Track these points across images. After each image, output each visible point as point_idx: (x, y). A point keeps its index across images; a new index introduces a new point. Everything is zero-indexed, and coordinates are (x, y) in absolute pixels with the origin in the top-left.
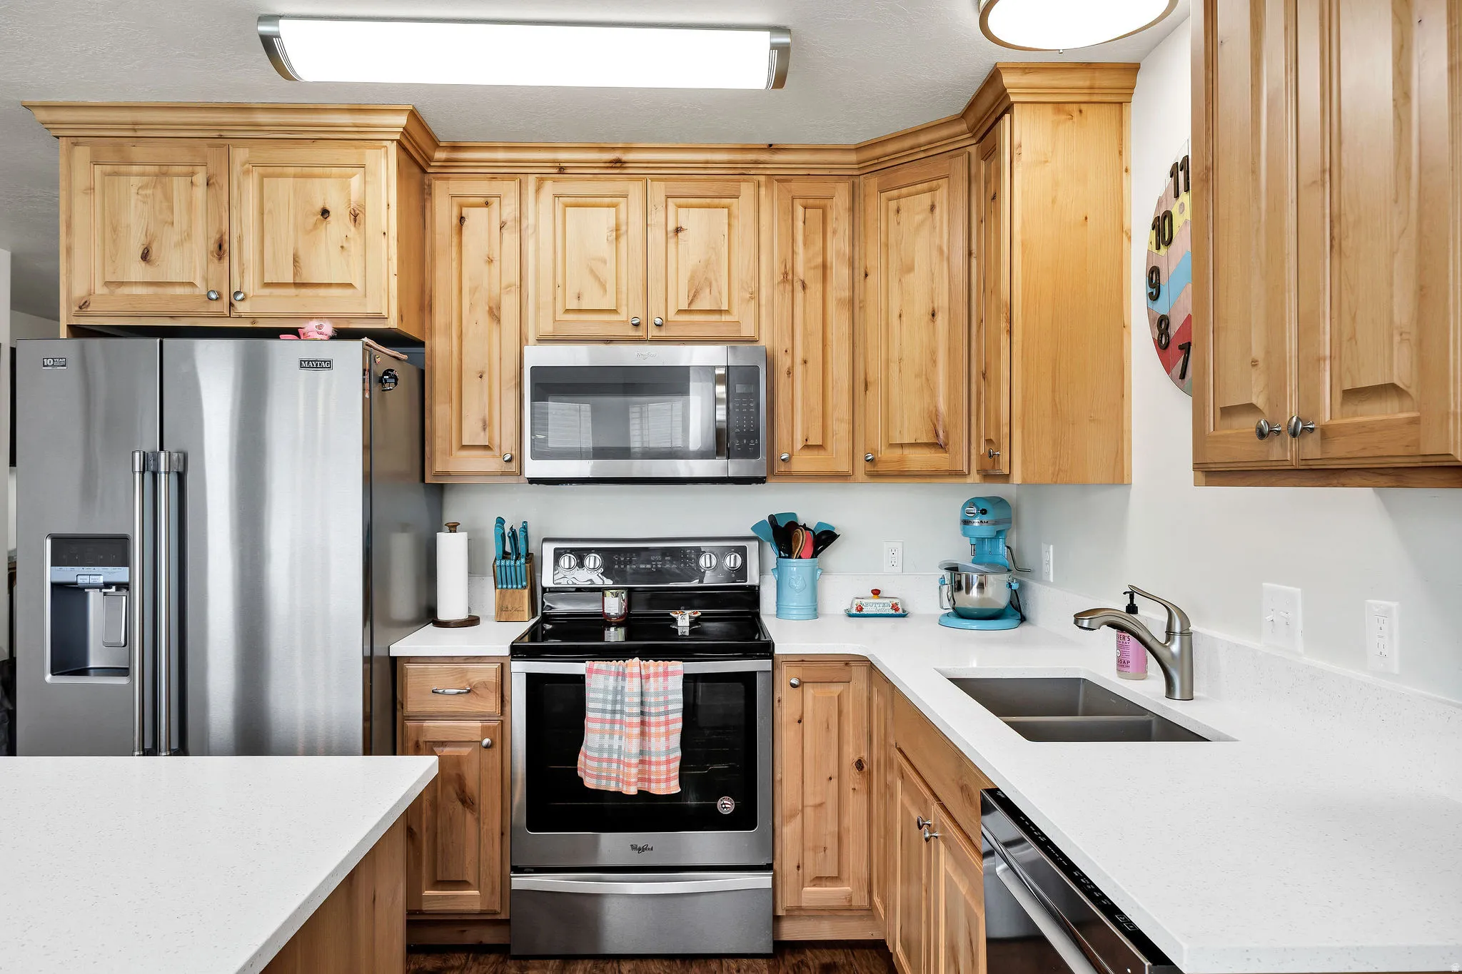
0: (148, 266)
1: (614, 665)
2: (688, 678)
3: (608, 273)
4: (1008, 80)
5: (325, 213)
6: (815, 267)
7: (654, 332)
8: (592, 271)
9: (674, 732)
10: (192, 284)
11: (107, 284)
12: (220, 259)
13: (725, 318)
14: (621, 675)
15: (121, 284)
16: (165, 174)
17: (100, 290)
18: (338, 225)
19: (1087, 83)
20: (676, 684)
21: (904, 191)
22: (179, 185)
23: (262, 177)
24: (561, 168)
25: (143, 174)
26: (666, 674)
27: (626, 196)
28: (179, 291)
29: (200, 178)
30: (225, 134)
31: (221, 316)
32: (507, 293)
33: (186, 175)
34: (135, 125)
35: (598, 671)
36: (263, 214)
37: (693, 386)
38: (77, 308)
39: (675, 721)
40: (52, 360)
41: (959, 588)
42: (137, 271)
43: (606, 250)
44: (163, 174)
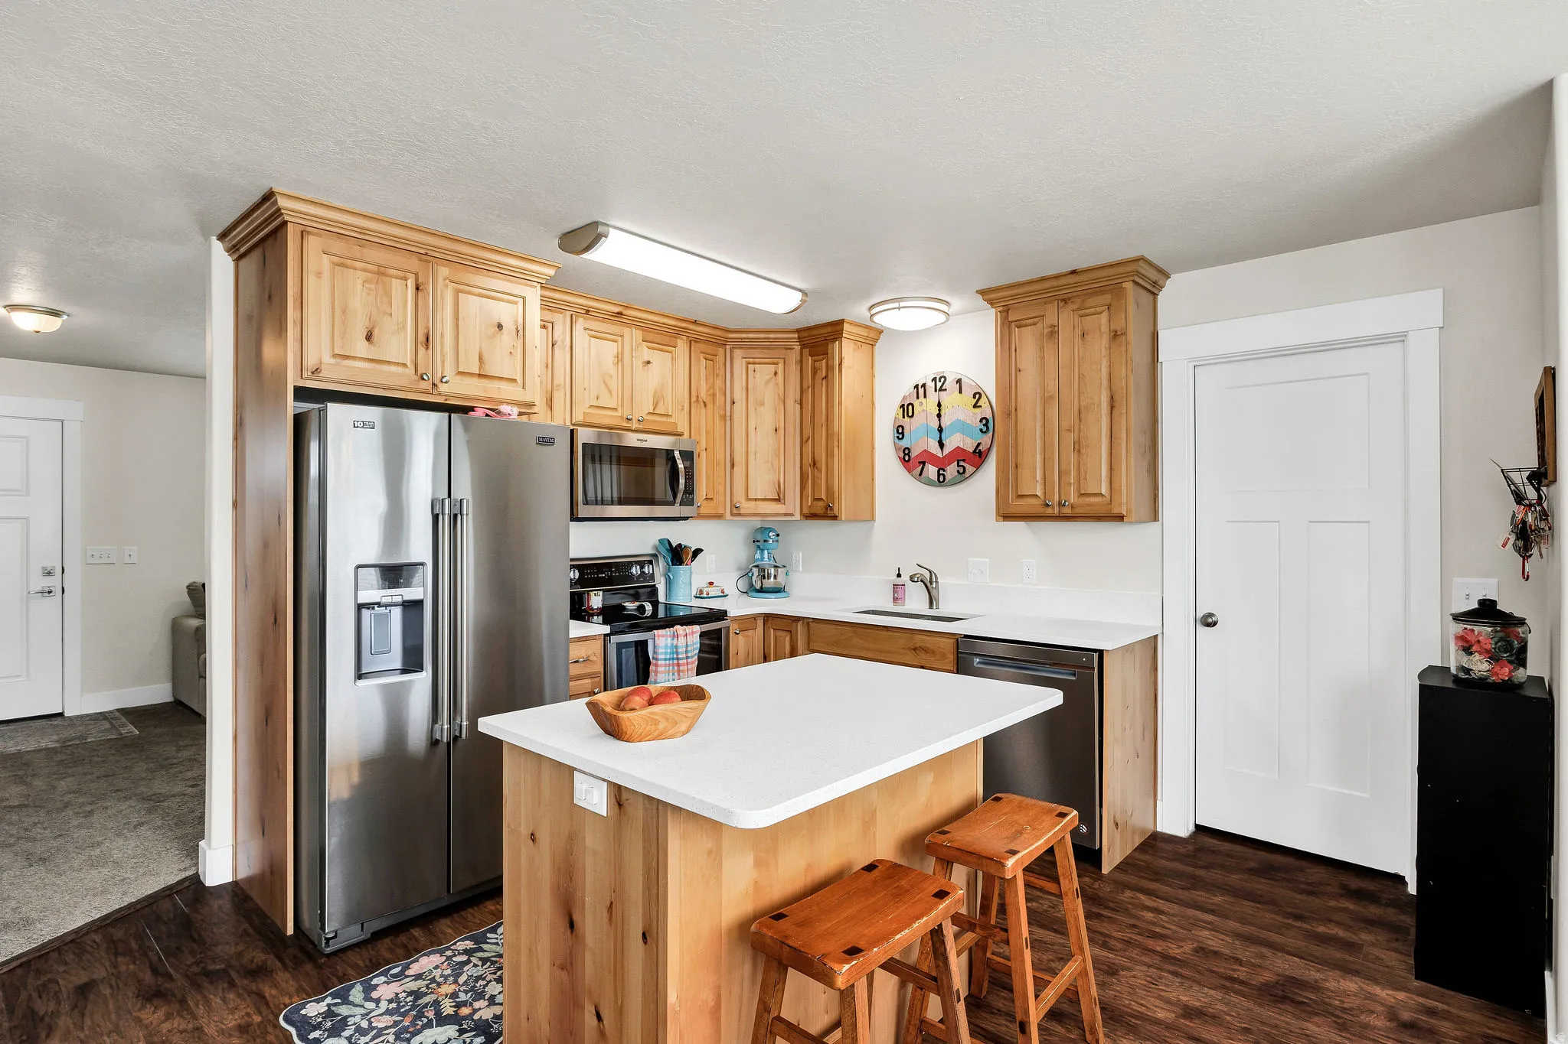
0: (372, 347)
1: (668, 631)
2: (703, 635)
3: (614, 384)
4: (846, 326)
5: (500, 326)
6: (710, 395)
7: (635, 425)
8: (604, 381)
9: (692, 669)
10: (404, 365)
11: (335, 356)
12: (427, 349)
13: (670, 420)
14: (676, 636)
15: (347, 357)
16: (384, 274)
17: (327, 359)
18: (507, 338)
19: (866, 335)
20: (696, 639)
21: (757, 360)
22: (396, 284)
23: (457, 292)
24: (588, 311)
25: (365, 270)
26: (693, 633)
27: (622, 336)
28: (393, 369)
29: (411, 283)
30: (430, 253)
31: (426, 392)
32: (558, 390)
33: (401, 279)
34: (363, 230)
35: (659, 636)
36: (458, 319)
37: (657, 460)
38: (310, 374)
39: (692, 663)
40: (362, 423)
41: (764, 578)
42: (361, 348)
43: (611, 369)
44: (381, 272)
